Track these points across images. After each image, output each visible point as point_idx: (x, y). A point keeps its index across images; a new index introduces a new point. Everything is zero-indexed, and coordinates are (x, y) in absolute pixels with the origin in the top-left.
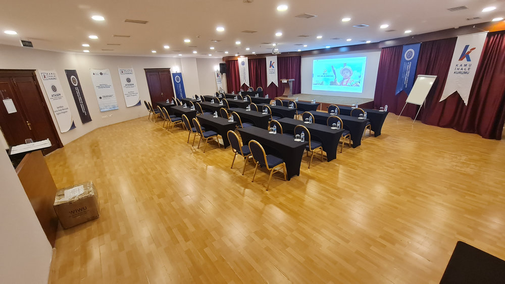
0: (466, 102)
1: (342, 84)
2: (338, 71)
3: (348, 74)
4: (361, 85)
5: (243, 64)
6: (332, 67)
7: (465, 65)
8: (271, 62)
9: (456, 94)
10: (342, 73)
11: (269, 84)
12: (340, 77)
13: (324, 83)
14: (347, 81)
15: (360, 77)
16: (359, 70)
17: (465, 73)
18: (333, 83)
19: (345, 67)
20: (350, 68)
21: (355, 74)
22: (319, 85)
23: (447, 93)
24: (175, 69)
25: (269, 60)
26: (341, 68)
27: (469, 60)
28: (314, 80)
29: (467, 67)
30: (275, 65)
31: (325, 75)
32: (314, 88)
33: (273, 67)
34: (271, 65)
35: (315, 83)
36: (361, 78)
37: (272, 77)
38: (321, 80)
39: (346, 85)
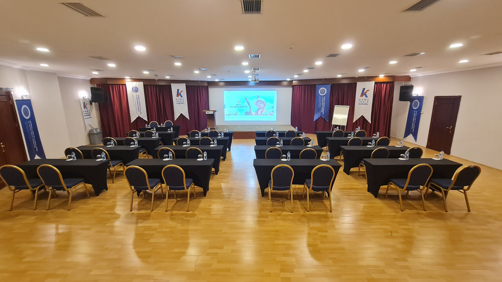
0: (370, 121)
1: (257, 113)
2: (252, 103)
3: (262, 105)
4: (275, 114)
5: (136, 90)
6: (246, 99)
7: (365, 100)
8: (178, 90)
9: (362, 118)
10: (256, 104)
11: (177, 116)
12: (254, 108)
13: (239, 113)
14: (262, 111)
15: (273, 107)
16: (272, 102)
17: (366, 104)
18: (247, 114)
19: (259, 99)
20: (263, 100)
21: (268, 105)
22: (234, 116)
23: (356, 117)
24: (19, 92)
25: (174, 88)
26: (255, 100)
27: (366, 97)
28: (226, 111)
29: (366, 101)
30: (184, 94)
31: (238, 106)
32: (227, 119)
33: (181, 97)
34: (178, 94)
35: (228, 113)
36: (274, 109)
37: (181, 108)
38: (234, 110)
39: (261, 114)
